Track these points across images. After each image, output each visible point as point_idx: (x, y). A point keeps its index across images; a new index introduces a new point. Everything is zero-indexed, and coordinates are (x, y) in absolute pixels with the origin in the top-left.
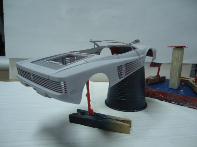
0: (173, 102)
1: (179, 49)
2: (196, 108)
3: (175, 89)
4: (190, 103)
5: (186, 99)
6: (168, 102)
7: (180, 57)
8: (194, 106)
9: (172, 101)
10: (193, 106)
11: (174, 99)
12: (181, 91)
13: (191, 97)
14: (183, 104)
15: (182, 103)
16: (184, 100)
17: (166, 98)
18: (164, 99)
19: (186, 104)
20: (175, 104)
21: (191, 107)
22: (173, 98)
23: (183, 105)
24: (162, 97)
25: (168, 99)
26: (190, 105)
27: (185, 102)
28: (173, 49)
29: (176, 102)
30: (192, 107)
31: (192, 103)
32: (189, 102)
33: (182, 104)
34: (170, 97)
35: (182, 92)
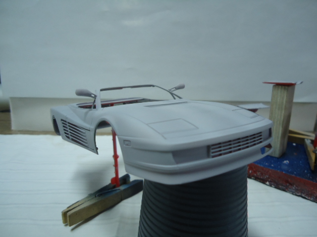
0: (268, 183)
1: (283, 87)
2: (307, 197)
3: (275, 157)
4: (297, 188)
5: (289, 180)
6: (260, 182)
7: (284, 102)
8: (304, 194)
9: (266, 182)
10: (302, 193)
11: (269, 178)
12: (285, 162)
13: (298, 177)
14: (285, 188)
15: (282, 185)
16: (287, 182)
17: (255, 175)
18: (254, 176)
19: (290, 188)
20: (271, 186)
21: (298, 194)
22: (267, 176)
23: (284, 190)
24: (249, 172)
25: (259, 177)
26: (297, 190)
27: (288, 184)
28: (274, 86)
29: (272, 183)
30: (300, 194)
31: (299, 188)
32: (295, 186)
33: (282, 187)
34: (262, 174)
35: (285, 164)
